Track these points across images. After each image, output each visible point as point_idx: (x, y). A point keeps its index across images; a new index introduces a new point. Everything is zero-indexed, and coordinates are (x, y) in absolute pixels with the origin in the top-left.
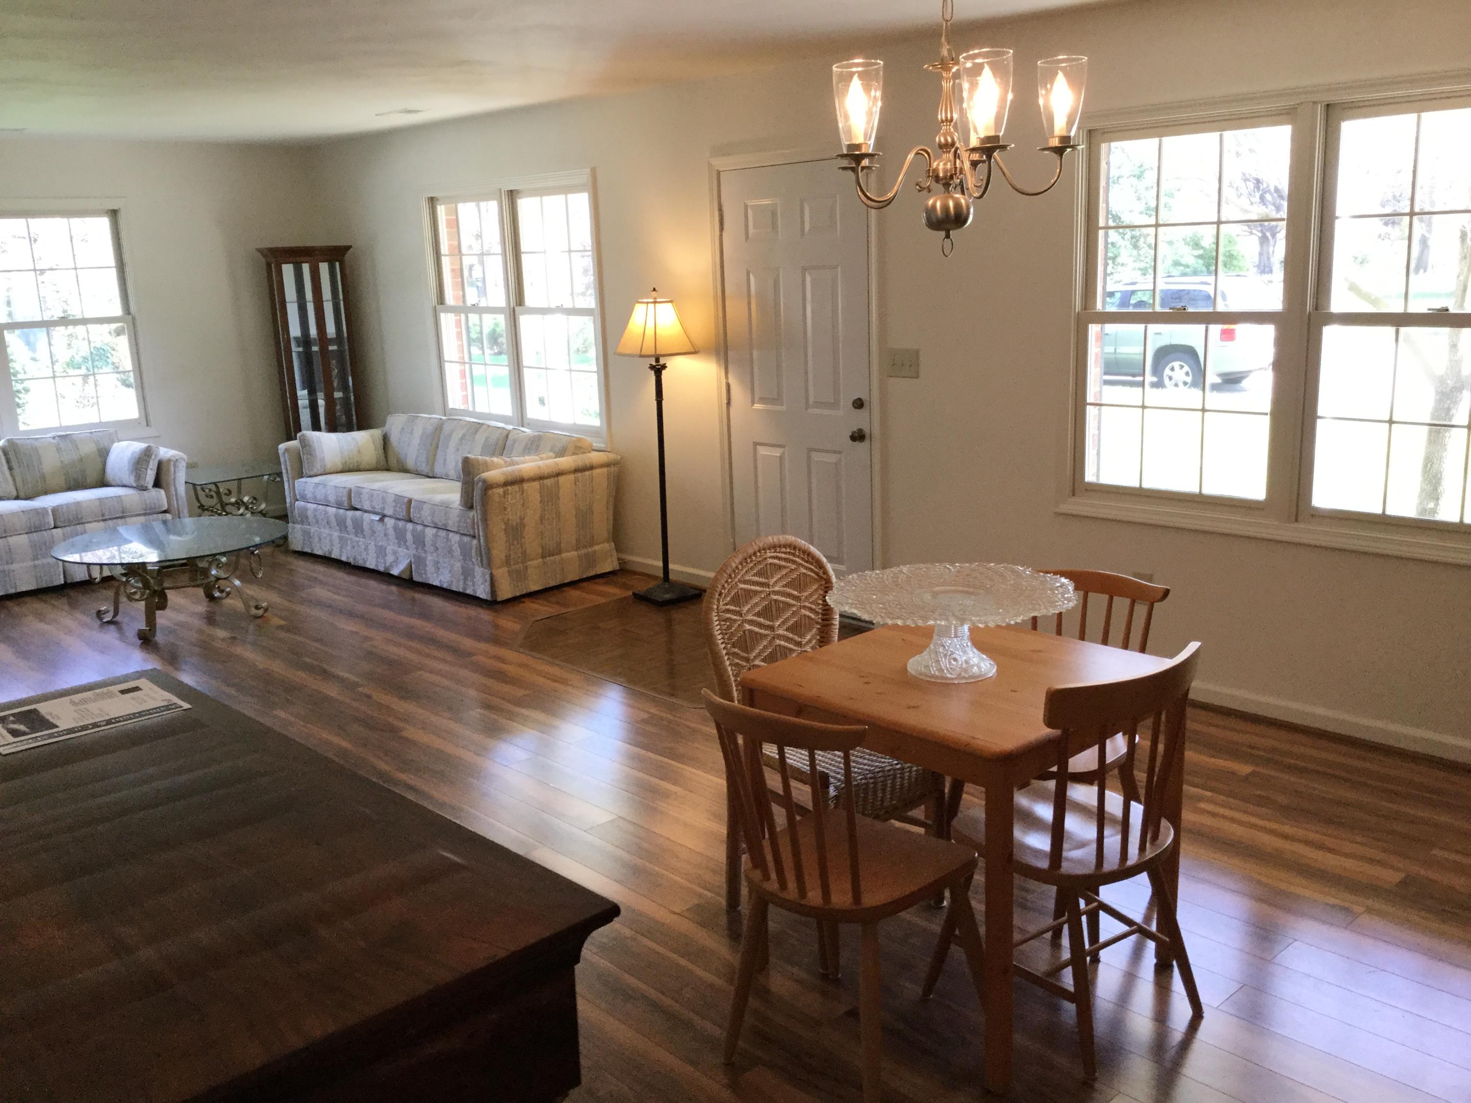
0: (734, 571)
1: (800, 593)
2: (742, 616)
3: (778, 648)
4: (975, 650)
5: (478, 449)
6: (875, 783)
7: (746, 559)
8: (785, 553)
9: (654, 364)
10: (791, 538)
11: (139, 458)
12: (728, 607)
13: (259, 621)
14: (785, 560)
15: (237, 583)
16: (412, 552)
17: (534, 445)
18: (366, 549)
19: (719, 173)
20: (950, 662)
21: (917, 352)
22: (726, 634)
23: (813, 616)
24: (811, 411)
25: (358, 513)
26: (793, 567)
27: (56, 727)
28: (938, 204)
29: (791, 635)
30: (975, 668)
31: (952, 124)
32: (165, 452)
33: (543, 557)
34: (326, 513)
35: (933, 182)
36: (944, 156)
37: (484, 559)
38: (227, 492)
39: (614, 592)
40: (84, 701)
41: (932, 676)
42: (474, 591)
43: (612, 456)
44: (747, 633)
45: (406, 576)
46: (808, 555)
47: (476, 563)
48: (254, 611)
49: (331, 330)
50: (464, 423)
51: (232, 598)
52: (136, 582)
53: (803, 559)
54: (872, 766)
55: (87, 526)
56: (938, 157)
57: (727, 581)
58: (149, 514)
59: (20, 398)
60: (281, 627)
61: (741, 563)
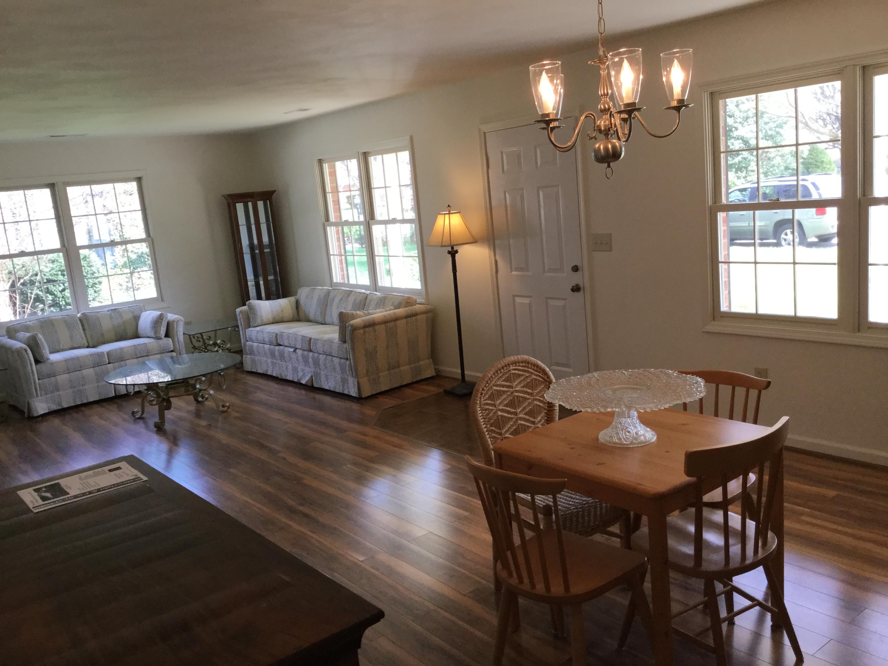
0: (490, 379)
1: (533, 391)
2: (496, 407)
3: (520, 427)
4: (642, 425)
5: (350, 307)
6: (583, 511)
7: (497, 371)
8: (522, 366)
9: (450, 250)
10: (526, 357)
11: (156, 321)
12: (486, 402)
13: (224, 414)
14: (523, 371)
15: (212, 392)
16: (313, 369)
17: (382, 302)
18: (287, 368)
19: (485, 133)
20: (625, 433)
21: (610, 235)
22: (486, 418)
23: (541, 405)
24: (547, 274)
25: (281, 347)
26: (528, 375)
27: (68, 494)
28: (602, 147)
29: (528, 417)
30: (642, 437)
31: (608, 97)
32: (171, 317)
33: (388, 370)
34: (264, 348)
35: (598, 133)
36: (604, 117)
37: (354, 372)
38: (208, 338)
39: (433, 390)
40: (86, 477)
41: (614, 443)
42: (349, 392)
43: (428, 307)
44: (500, 417)
45: (310, 384)
46: (537, 367)
47: (349, 375)
48: (221, 409)
49: (265, 239)
50: (342, 291)
51: (209, 401)
52: (153, 394)
53: (533, 370)
54: (581, 500)
55: (128, 362)
56: (600, 118)
57: (485, 386)
58: (163, 353)
59: (96, 288)
60: (236, 418)
61: (494, 374)
